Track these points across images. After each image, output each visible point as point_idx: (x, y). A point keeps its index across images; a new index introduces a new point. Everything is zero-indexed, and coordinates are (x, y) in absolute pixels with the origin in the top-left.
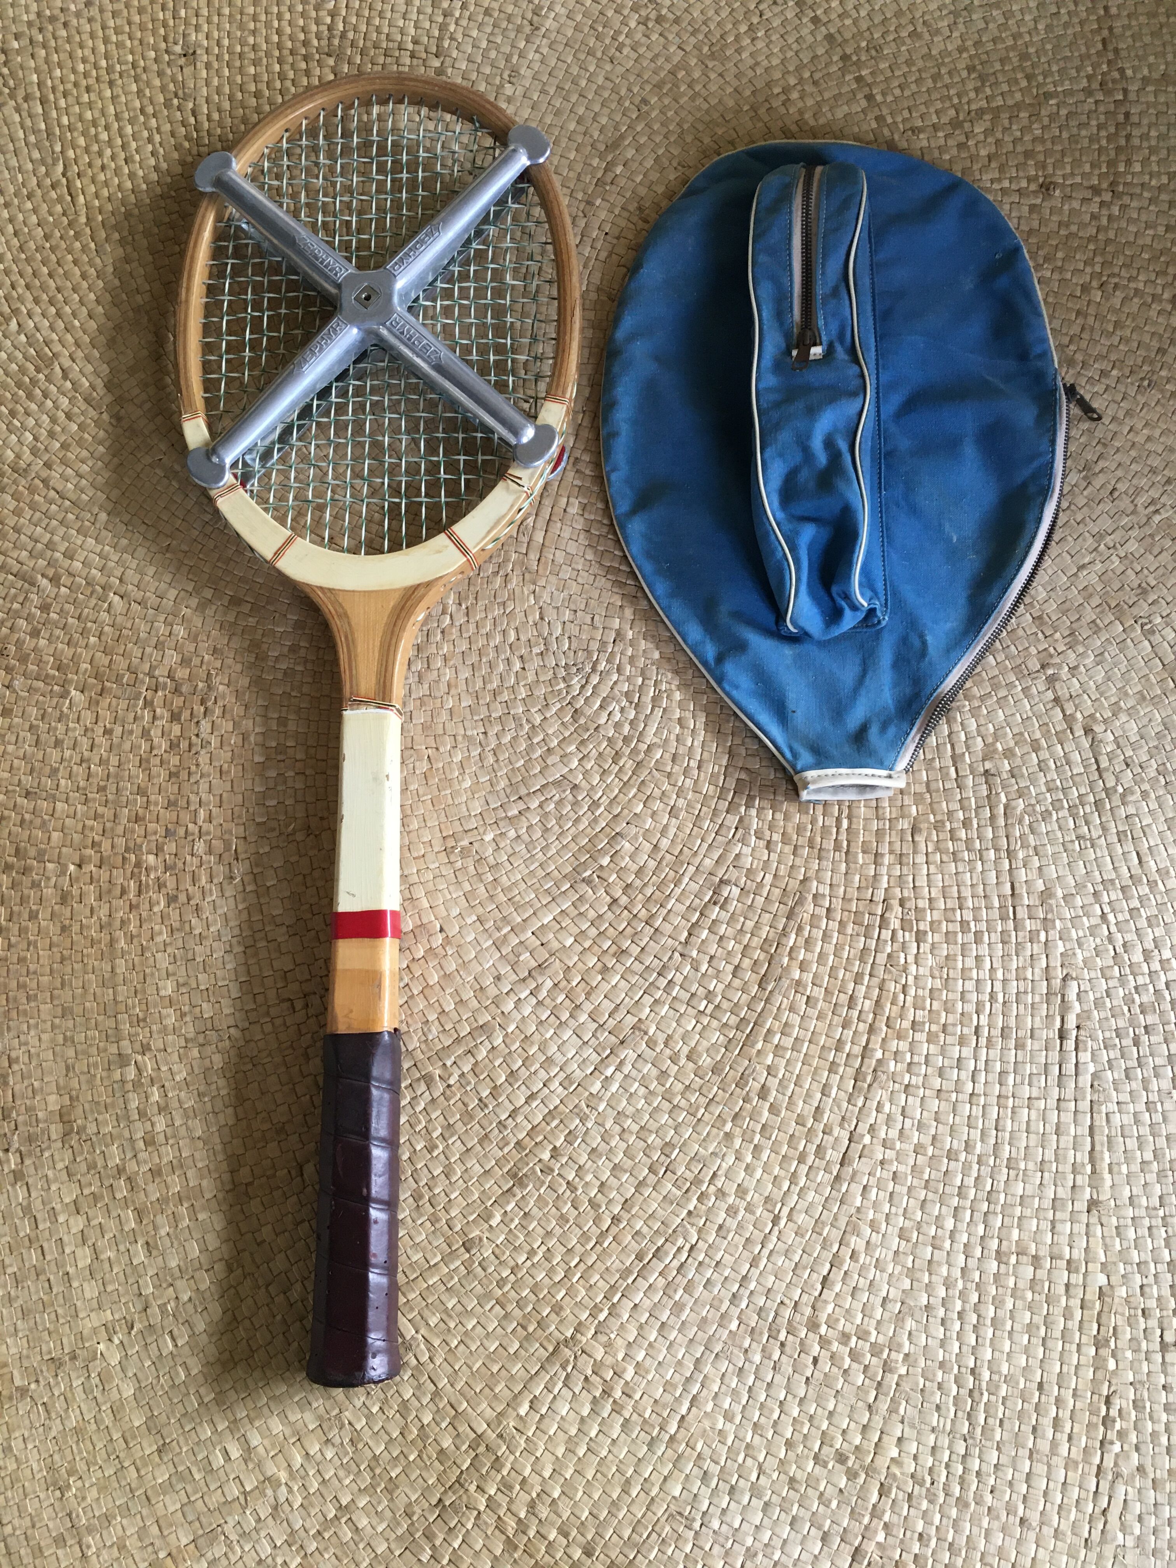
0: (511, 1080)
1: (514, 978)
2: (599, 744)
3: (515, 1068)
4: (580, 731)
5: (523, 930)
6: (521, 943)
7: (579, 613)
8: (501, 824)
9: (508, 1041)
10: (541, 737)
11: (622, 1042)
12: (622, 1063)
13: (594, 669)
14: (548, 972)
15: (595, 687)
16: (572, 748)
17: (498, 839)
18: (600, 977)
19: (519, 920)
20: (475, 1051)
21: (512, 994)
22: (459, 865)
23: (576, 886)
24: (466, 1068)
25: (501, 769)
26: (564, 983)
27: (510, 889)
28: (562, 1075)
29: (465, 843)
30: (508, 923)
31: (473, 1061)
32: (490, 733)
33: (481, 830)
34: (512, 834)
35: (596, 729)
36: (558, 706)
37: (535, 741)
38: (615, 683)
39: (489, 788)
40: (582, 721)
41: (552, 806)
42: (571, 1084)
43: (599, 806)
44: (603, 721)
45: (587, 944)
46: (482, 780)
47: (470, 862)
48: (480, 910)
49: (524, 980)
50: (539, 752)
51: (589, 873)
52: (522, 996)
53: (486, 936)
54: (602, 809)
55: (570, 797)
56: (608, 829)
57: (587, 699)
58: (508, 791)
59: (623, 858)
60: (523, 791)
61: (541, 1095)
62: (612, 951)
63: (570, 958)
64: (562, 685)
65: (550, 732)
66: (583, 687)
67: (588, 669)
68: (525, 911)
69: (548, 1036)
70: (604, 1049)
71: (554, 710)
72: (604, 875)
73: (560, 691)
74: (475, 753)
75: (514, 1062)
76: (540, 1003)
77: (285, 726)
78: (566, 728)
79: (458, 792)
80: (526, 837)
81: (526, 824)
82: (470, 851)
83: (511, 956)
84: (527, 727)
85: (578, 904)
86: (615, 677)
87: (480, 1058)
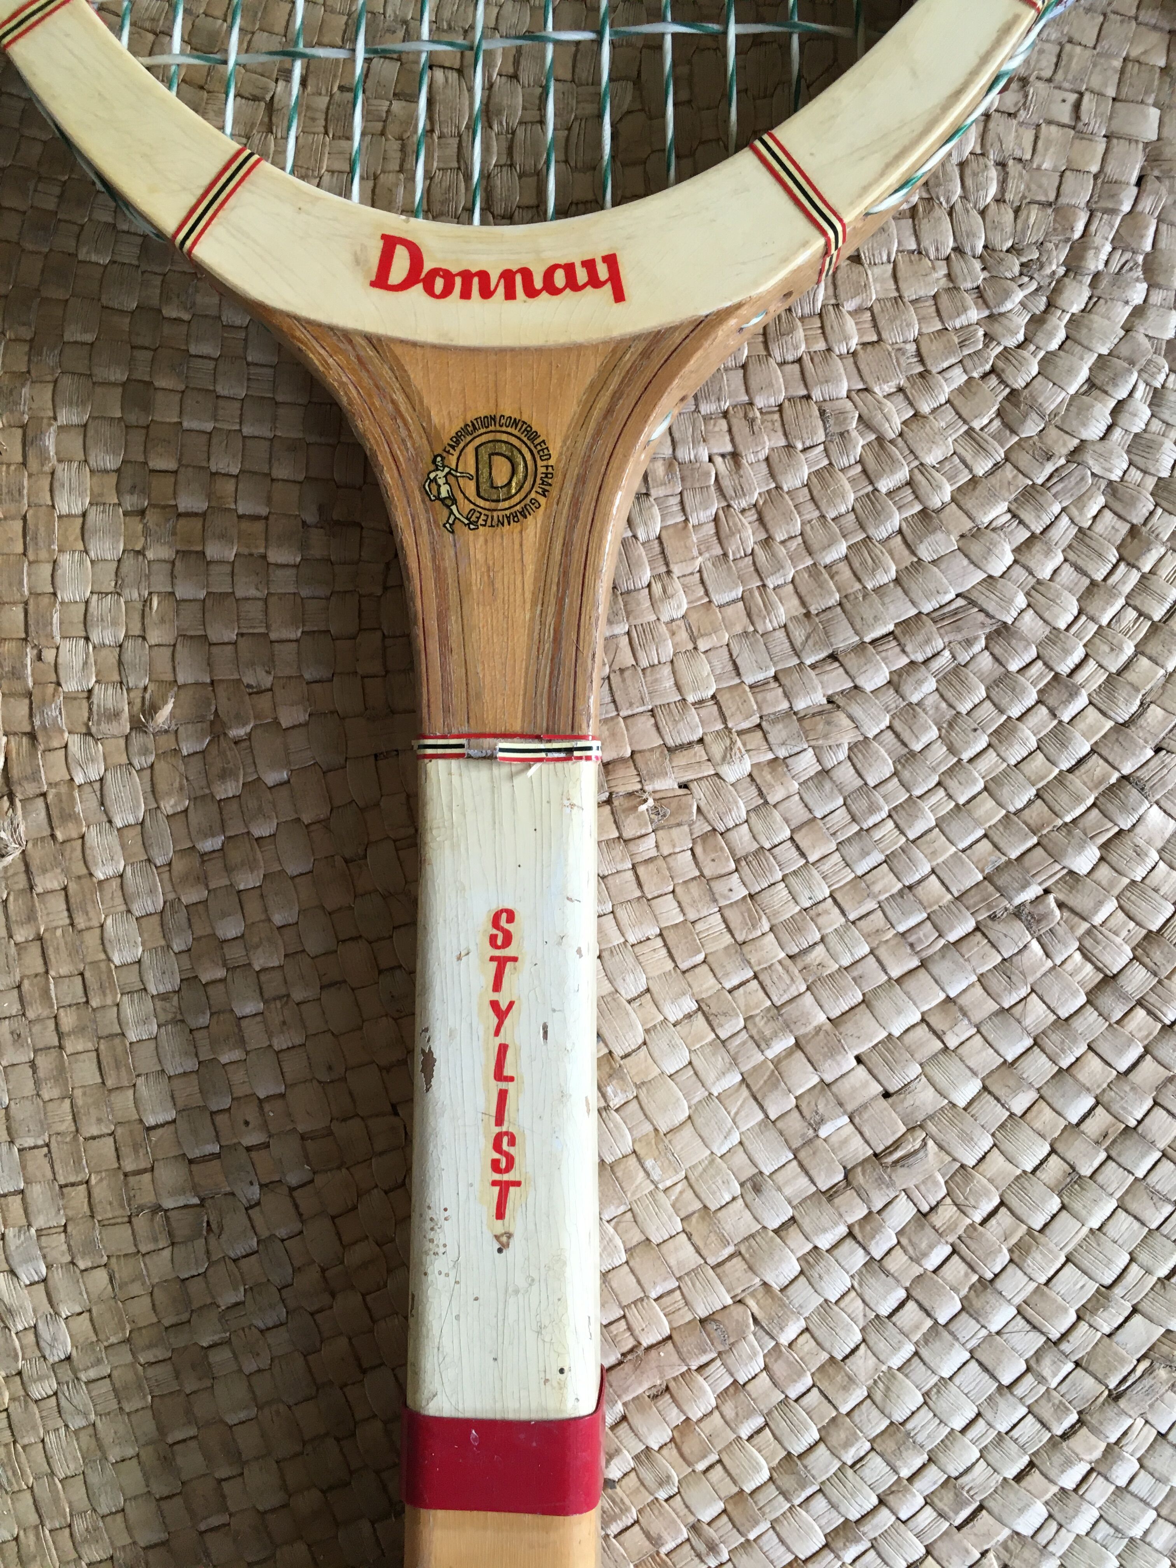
0: (787, 1482)
1: (801, 1186)
2: (1080, 501)
3: (797, 1448)
4: (1024, 459)
5: (834, 1049)
6: (825, 1085)
7: (1037, 89)
8: (776, 733)
9: (779, 1369)
10: (902, 474)
11: (1115, 1397)
12: (1112, 1451)
13: (1073, 267)
14: (905, 1178)
15: (1073, 322)
16: (997, 512)
17: (767, 776)
18: (1055, 1204)
19: (822, 1018)
20: (682, 1392)
21: (794, 1235)
22: (647, 848)
23: (996, 930)
24: (657, 1436)
25: (779, 567)
26: (948, 1212)
27: (794, 926)
28: (933, 1478)
29: (667, 784)
30: (788, 1026)
31: (675, 1417)
32: (749, 458)
33: (717, 749)
34: (807, 764)
35: (1075, 455)
36: (958, 377)
37: (885, 485)
38: (1139, 312)
39: (741, 624)
40: (1031, 428)
41: (931, 684)
42: (960, 1504)
43: (1073, 693)
44: (1094, 430)
45: (1019, 1104)
46: (718, 598)
47: (681, 839)
48: (706, 983)
49: (830, 1194)
50: (895, 520)
51: (1034, 891)
52: (825, 1242)
53: (721, 1059)
54: (1082, 701)
55: (986, 660)
56: (1096, 764)
57: (1047, 361)
58: (799, 635)
59: (1140, 853)
60: (845, 638)
61: (873, 1528)
62: (1092, 1127)
63: (967, 1139)
64: (974, 314)
65: (930, 459)
66: (1037, 322)
67: (1056, 265)
68: (841, 992)
69: (896, 1362)
70: (1061, 1409)
71: (945, 390)
72: (1076, 901)
73: (965, 334)
74: (703, 515)
75: (796, 1430)
76: (875, 1265)
77: (146, 406)
78: (981, 448)
79: (648, 630)
80: (846, 775)
81: (848, 737)
82: (681, 809)
83: (795, 1124)
84: (860, 442)
85: (997, 983)
86: (1137, 294)
87: (695, 1414)
